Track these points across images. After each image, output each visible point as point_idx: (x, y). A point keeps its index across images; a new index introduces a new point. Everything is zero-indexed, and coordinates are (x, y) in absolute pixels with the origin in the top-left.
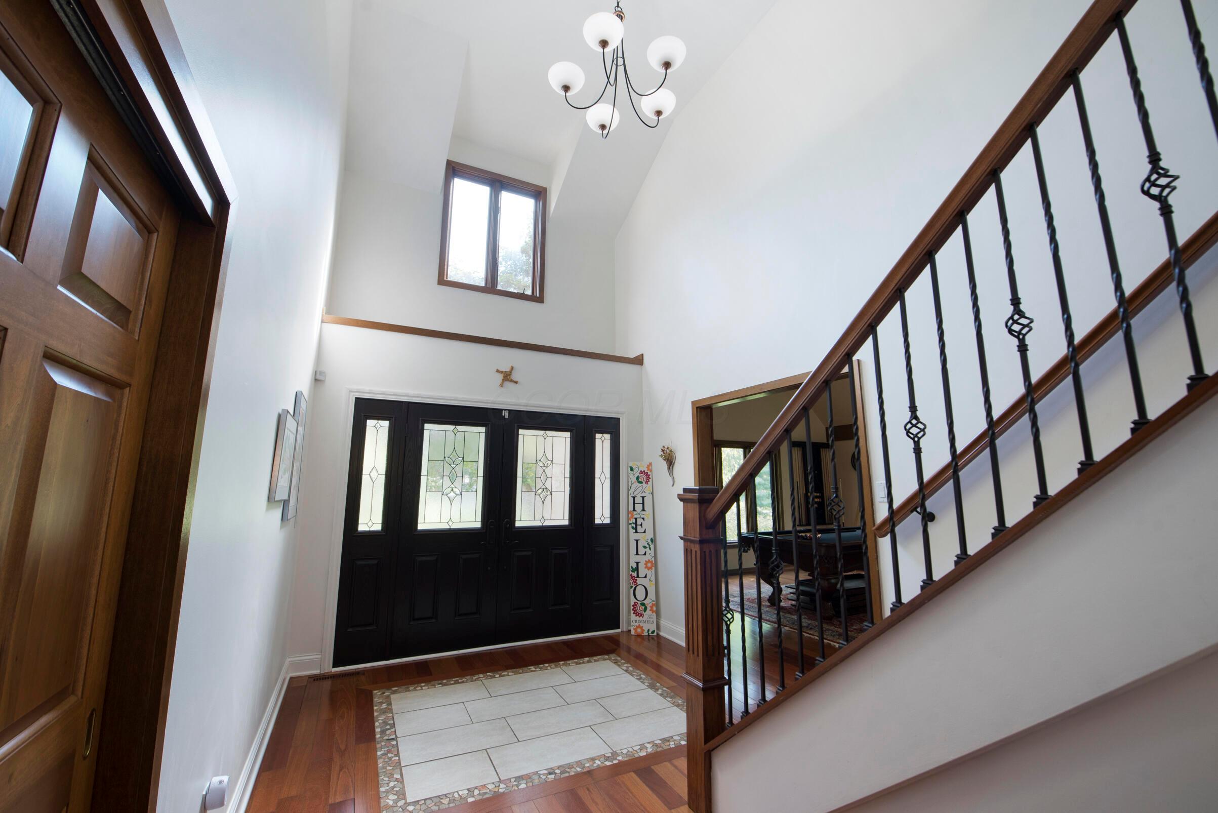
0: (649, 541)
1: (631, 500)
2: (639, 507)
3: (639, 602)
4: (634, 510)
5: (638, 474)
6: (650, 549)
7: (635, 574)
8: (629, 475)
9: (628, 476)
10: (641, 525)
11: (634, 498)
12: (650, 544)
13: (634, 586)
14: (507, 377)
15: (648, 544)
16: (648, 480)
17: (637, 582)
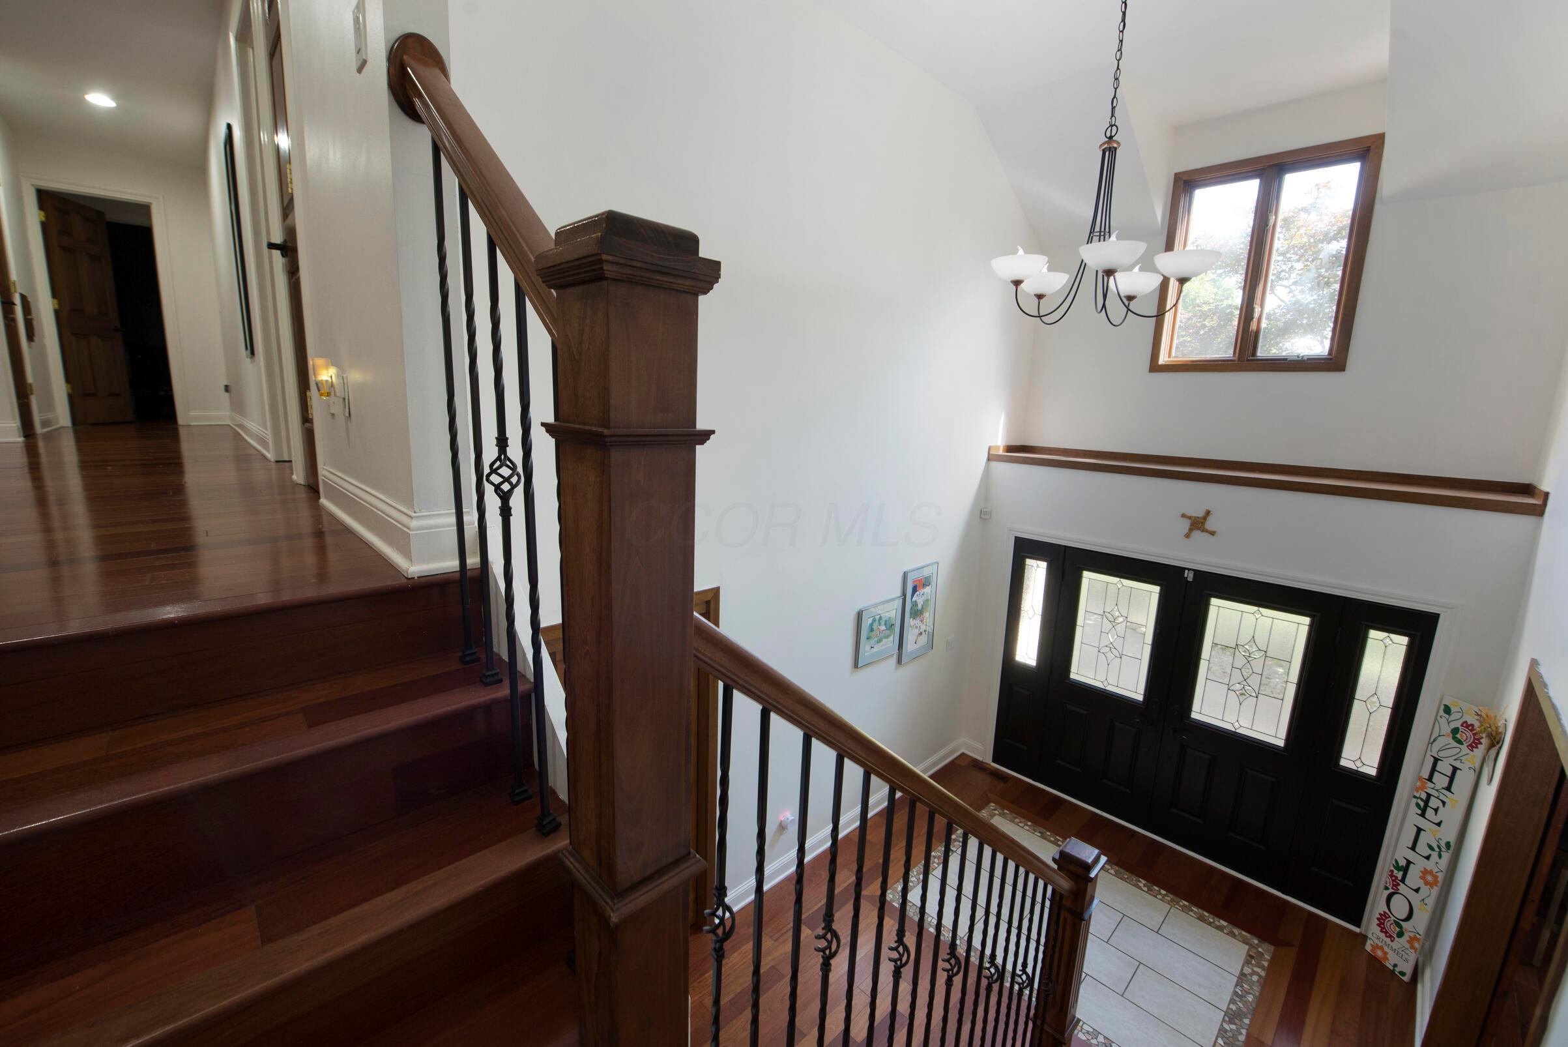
0: (1443, 844)
1: (1429, 762)
2: (1441, 781)
3: (1393, 918)
4: (1430, 779)
5: (1457, 724)
6: (1440, 856)
7: (1400, 875)
8: (1439, 718)
9: (1436, 719)
10: (1436, 810)
11: (1436, 760)
12: (1443, 849)
13: (1391, 891)
14: (1198, 524)
15: (1439, 847)
16: (1476, 744)
17: (1399, 887)
